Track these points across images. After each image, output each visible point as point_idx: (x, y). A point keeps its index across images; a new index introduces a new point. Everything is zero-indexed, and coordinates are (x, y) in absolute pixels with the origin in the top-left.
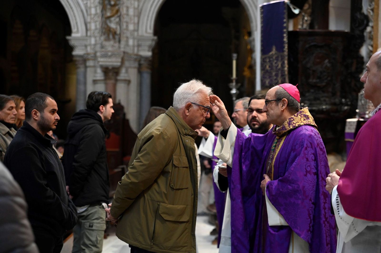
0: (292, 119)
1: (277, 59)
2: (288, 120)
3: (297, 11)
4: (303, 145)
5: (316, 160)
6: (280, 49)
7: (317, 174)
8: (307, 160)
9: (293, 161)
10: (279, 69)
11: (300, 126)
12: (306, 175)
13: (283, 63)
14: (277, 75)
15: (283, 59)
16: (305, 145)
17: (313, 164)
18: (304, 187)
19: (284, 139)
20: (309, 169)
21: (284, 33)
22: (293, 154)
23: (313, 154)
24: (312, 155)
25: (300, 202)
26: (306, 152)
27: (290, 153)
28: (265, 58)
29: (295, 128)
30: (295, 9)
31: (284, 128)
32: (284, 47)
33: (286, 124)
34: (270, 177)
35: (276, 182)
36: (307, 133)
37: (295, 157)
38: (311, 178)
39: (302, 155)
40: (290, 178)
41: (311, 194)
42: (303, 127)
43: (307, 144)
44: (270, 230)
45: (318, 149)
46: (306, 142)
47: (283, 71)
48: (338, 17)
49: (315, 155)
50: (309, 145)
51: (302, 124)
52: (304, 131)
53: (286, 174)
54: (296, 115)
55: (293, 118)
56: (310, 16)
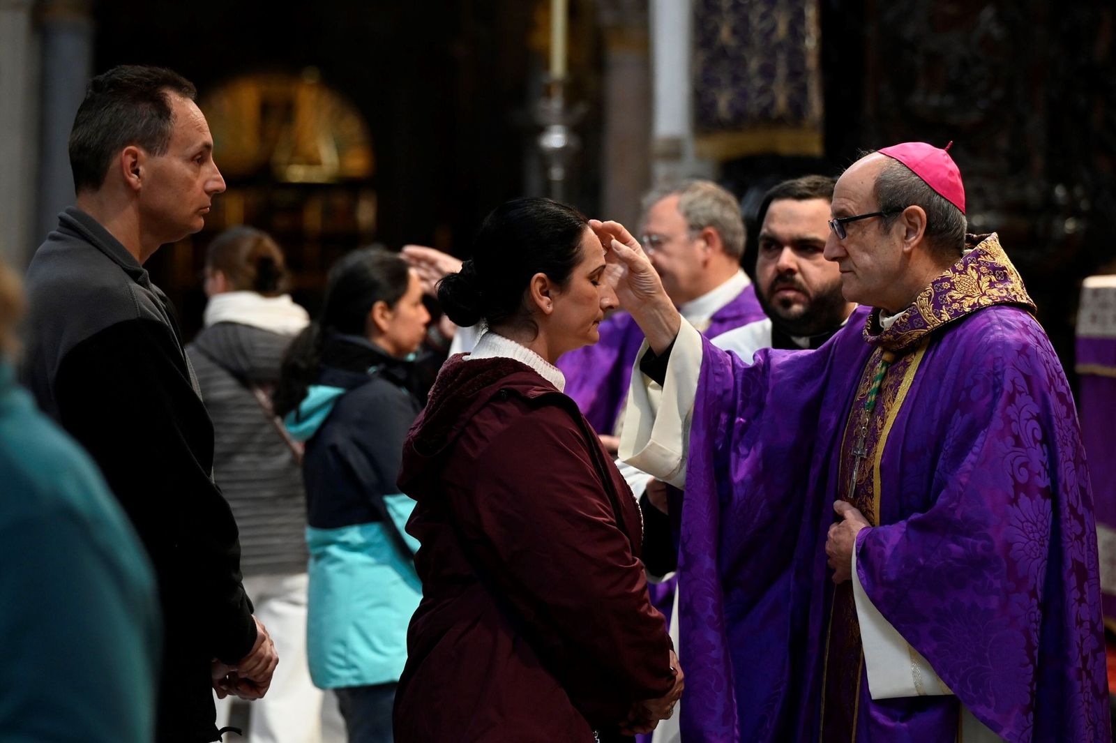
0: (946, 285)
2: (930, 288)
4: (998, 385)
5: (1048, 439)
7: (1052, 493)
8: (1018, 442)
9: (963, 448)
10: (780, 45)
11: (978, 310)
12: (1014, 501)
13: (798, 19)
16: (1008, 386)
17: (1038, 455)
18: (1008, 545)
19: (915, 361)
20: (1023, 477)
22: (959, 422)
23: (1038, 418)
24: (1035, 423)
25: (994, 602)
26: (1011, 410)
27: (946, 419)
29: (962, 319)
31: (915, 319)
33: (923, 302)
34: (866, 514)
35: (895, 533)
36: (1011, 337)
37: (971, 433)
38: (1032, 509)
39: (997, 423)
40: (958, 516)
41: (1036, 570)
42: (994, 315)
43: (1013, 382)
44: (875, 713)
45: (1053, 399)
46: (1009, 374)
47: (796, 54)
49: (1045, 419)
50: (1021, 382)
51: (985, 301)
52: (999, 333)
53: (941, 500)
54: (959, 266)
55: (948, 279)
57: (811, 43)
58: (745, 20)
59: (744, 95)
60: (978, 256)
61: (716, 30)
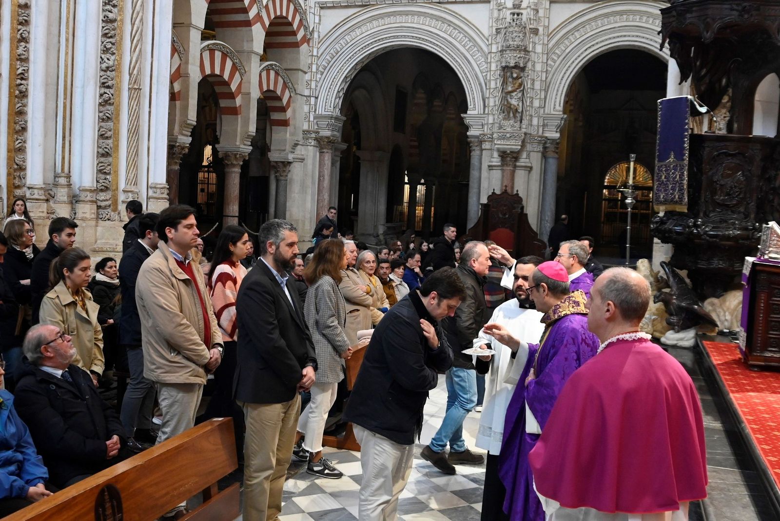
0: (558, 307)
1: (675, 168)
2: (553, 308)
3: (703, 110)
5: (579, 359)
6: (679, 156)
10: (677, 181)
11: (566, 315)
13: (682, 175)
14: (673, 189)
15: (682, 169)
16: (565, 342)
19: (550, 329)
21: (685, 137)
23: (576, 352)
24: (574, 354)
28: (661, 166)
29: (560, 318)
30: (701, 106)
31: (549, 317)
32: (684, 155)
33: (551, 312)
34: (534, 374)
37: (554, 355)
42: (570, 317)
43: (567, 341)
44: (527, 438)
45: (582, 346)
47: (681, 185)
48: (766, 113)
50: (571, 341)
51: (568, 313)
52: (569, 323)
54: (563, 301)
55: (559, 305)
56: (729, 112)
57: (685, 182)
58: (669, 174)
59: (667, 194)
60: (569, 297)
61: (661, 176)
